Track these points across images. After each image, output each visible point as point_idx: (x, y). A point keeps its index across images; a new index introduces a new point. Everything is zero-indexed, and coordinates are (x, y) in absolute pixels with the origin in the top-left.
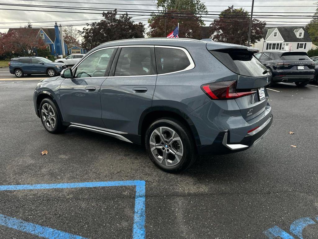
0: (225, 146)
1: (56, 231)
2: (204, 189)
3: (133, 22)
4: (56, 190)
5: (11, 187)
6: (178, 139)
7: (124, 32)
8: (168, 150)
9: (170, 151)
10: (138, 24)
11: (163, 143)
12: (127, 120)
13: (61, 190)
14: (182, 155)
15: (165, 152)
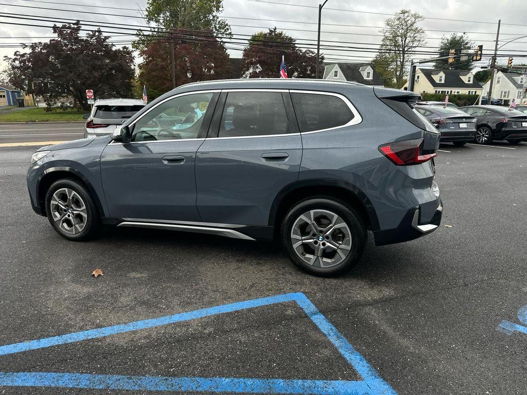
0: (416, 227)
1: (236, 380)
2: (387, 292)
3: (114, 45)
4: (178, 325)
5: (93, 334)
6: (343, 225)
7: (99, 63)
8: (324, 244)
9: (328, 244)
10: (122, 49)
11: (314, 235)
12: (249, 204)
13: (187, 324)
14: (349, 248)
15: (319, 247)
